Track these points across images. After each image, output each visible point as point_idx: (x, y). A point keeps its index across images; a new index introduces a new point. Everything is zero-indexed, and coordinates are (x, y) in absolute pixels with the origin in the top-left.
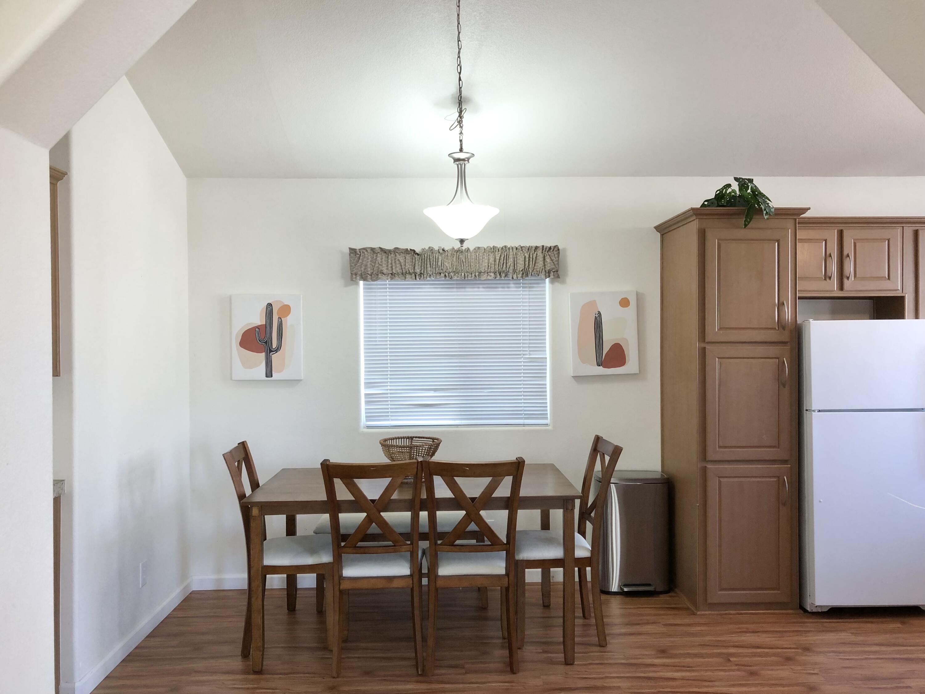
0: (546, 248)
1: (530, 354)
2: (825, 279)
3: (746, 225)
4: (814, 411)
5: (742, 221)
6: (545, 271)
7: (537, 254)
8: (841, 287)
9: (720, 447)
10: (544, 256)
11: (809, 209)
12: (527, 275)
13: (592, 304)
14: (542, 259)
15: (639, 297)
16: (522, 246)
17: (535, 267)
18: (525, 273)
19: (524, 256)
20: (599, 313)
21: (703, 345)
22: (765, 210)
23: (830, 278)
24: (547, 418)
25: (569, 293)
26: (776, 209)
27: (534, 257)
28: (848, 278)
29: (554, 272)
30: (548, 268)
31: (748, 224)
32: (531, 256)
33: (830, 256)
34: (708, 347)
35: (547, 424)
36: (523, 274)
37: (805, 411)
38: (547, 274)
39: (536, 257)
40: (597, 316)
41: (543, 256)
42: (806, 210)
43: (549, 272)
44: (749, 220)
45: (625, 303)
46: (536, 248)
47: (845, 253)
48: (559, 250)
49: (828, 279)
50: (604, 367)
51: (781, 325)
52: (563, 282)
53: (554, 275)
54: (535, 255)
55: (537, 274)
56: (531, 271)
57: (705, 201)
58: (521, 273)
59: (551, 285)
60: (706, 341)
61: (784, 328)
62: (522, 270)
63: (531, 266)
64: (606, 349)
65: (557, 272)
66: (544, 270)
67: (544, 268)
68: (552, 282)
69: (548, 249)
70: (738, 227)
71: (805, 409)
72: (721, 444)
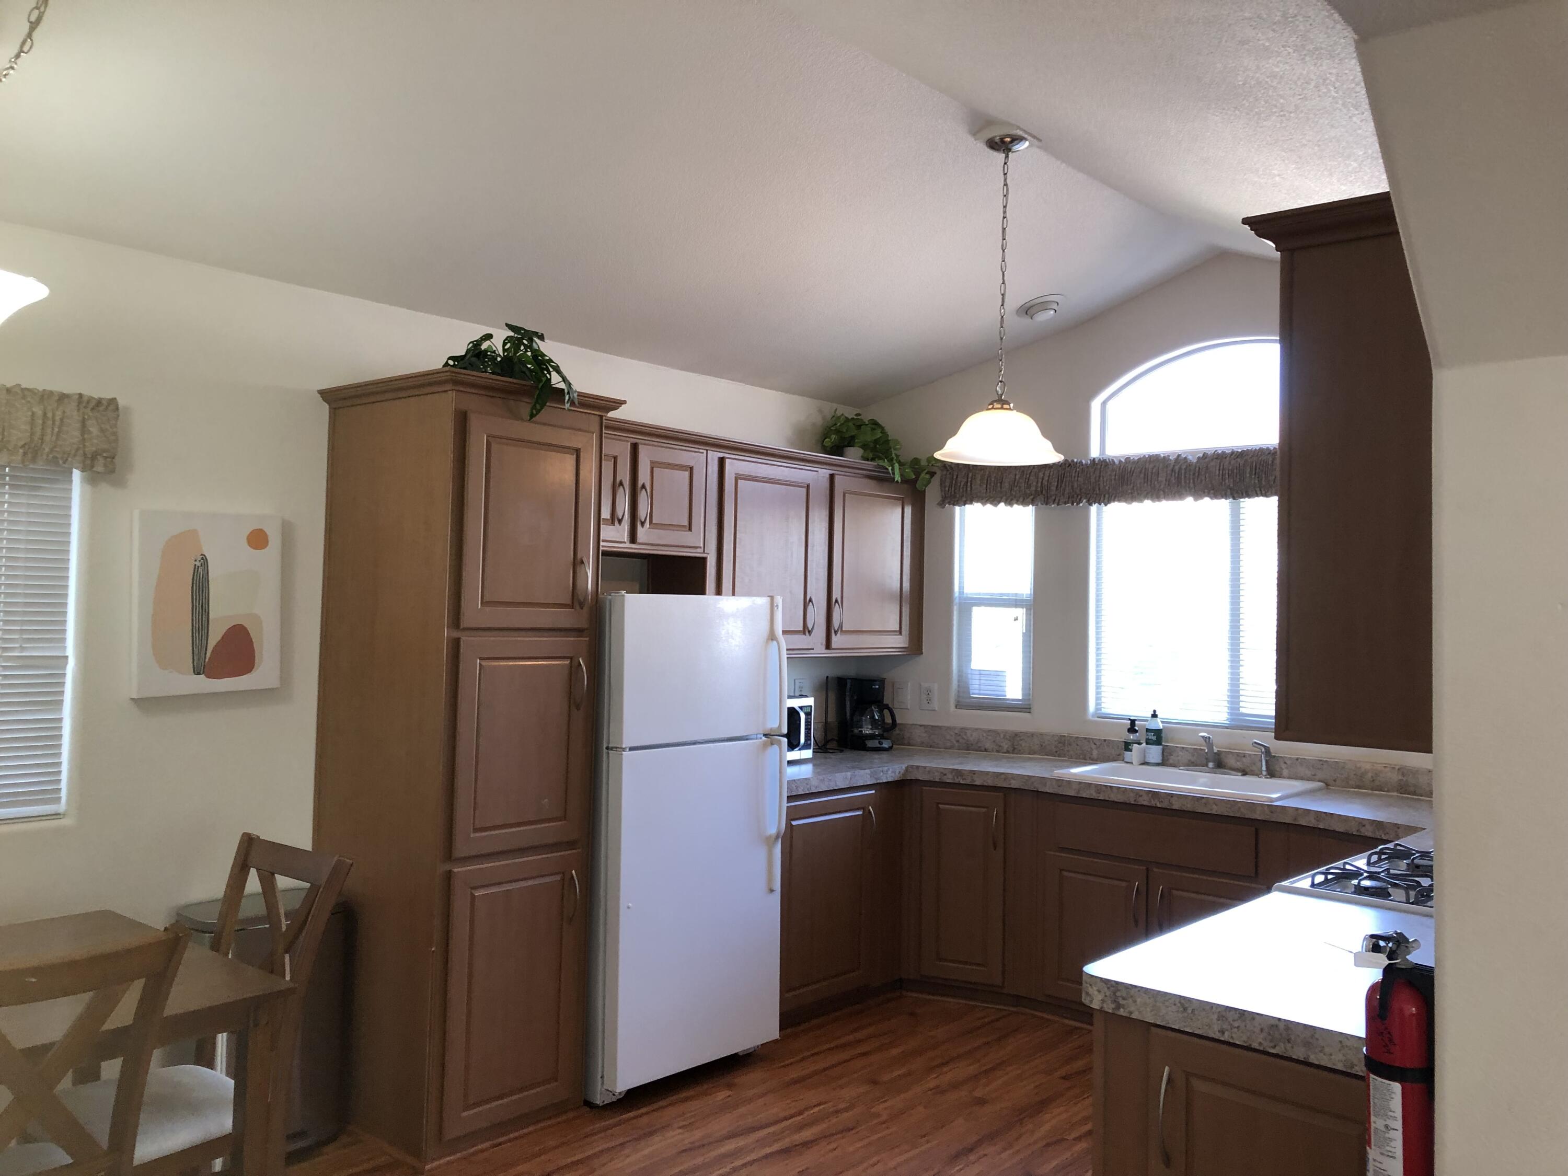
0: (88, 402)
1: (22, 649)
2: (613, 523)
3: (532, 416)
4: (624, 750)
5: (525, 409)
6: (85, 454)
7: (64, 412)
8: (633, 538)
9: (476, 830)
10: (84, 419)
11: (624, 402)
12: (34, 460)
13: (191, 536)
14: (78, 425)
15: (287, 530)
16: (23, 386)
17: (59, 443)
18: (31, 452)
19: (30, 413)
20: (204, 559)
21: (456, 634)
22: (568, 393)
23: (620, 521)
24: (58, 800)
25: (136, 513)
26: (581, 395)
27: (57, 418)
28: (643, 524)
29: (106, 458)
30: (90, 449)
31: (537, 414)
32: (50, 415)
33: (621, 484)
34: (465, 639)
35: (59, 814)
36: (25, 454)
37: (605, 750)
38: (88, 462)
39: (62, 420)
40: (198, 564)
41: (81, 418)
42: (617, 404)
43: (94, 458)
44: (538, 407)
45: (258, 539)
46: (63, 397)
47: (640, 484)
48: (117, 409)
49: (616, 523)
50: (208, 677)
51: (575, 600)
52: (120, 483)
53: (105, 466)
54: (59, 414)
55: (62, 458)
56: (47, 450)
57: (450, 358)
58: (21, 451)
59: (88, 488)
60: (462, 627)
61: (581, 605)
62: (23, 446)
63: (47, 438)
64: (214, 639)
65: (113, 458)
66: (81, 452)
67: (81, 446)
68: (93, 478)
69: (92, 405)
70: (518, 417)
71: (605, 746)
72: (478, 826)
